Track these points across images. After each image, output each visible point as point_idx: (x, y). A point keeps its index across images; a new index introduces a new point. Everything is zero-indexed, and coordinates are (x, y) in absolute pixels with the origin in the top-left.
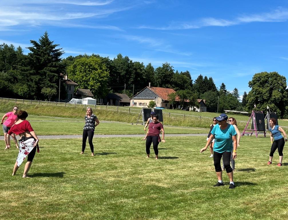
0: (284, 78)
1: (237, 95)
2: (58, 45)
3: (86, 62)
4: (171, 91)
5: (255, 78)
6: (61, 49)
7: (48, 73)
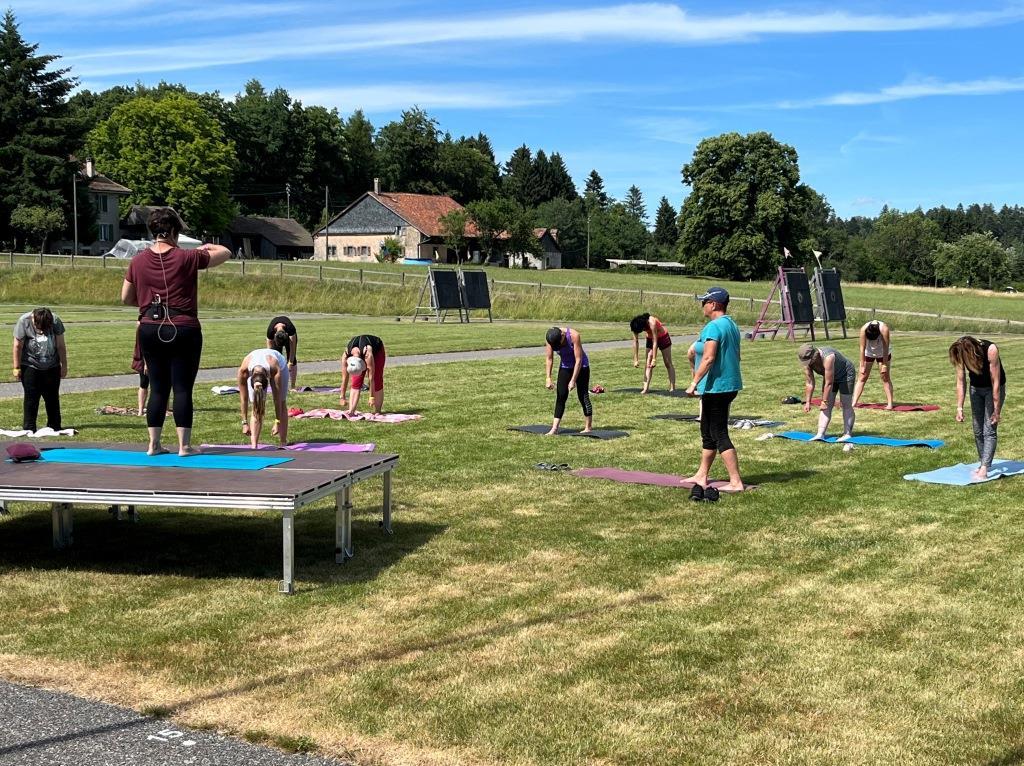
0: (792, 152)
1: (640, 209)
2: (55, 57)
3: (152, 114)
4: (447, 205)
5: (701, 153)
6: (68, 70)
7: (29, 155)
